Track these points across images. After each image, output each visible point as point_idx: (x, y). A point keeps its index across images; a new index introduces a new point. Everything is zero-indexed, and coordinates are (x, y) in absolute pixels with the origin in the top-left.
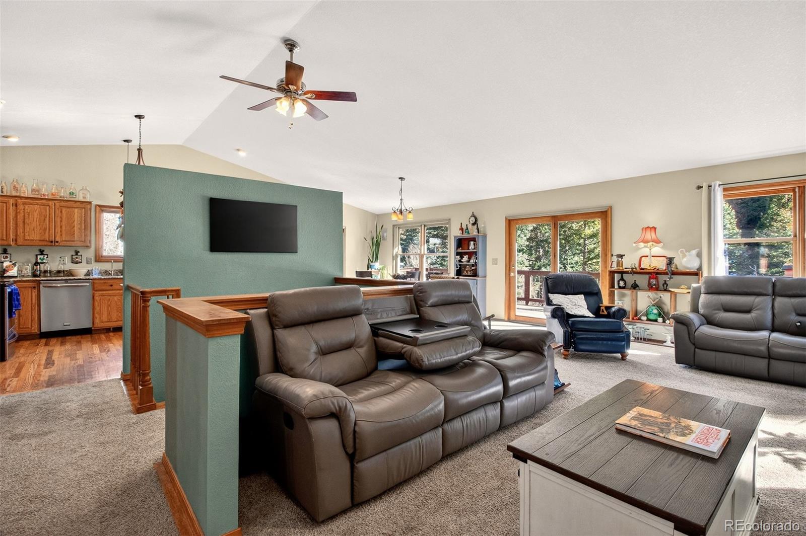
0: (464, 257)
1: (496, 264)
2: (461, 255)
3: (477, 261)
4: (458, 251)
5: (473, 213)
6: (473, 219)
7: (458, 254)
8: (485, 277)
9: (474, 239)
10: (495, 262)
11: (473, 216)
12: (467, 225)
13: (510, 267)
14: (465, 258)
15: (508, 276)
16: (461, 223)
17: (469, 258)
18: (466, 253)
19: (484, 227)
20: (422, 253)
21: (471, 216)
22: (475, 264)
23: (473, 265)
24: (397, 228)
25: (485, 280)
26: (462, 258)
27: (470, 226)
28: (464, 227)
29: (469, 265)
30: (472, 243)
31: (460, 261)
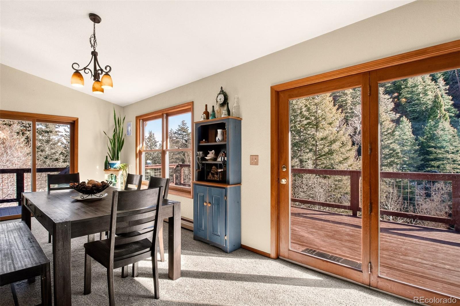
0: (209, 153)
1: (256, 164)
2: (205, 150)
3: (226, 159)
4: (201, 144)
5: (222, 88)
6: (221, 98)
7: (200, 148)
8: (240, 183)
9: (222, 126)
10: (254, 160)
11: (222, 92)
12: (213, 107)
13: (278, 169)
14: (211, 155)
15: (275, 183)
16: (206, 106)
17: (217, 155)
18: (211, 148)
19: (238, 107)
20: (165, 148)
21: (220, 94)
22: (224, 165)
23: (220, 166)
24: (141, 121)
25: (240, 188)
26: (206, 154)
27: (217, 108)
28: (210, 110)
29: (216, 165)
30: (219, 131)
31: (203, 159)
